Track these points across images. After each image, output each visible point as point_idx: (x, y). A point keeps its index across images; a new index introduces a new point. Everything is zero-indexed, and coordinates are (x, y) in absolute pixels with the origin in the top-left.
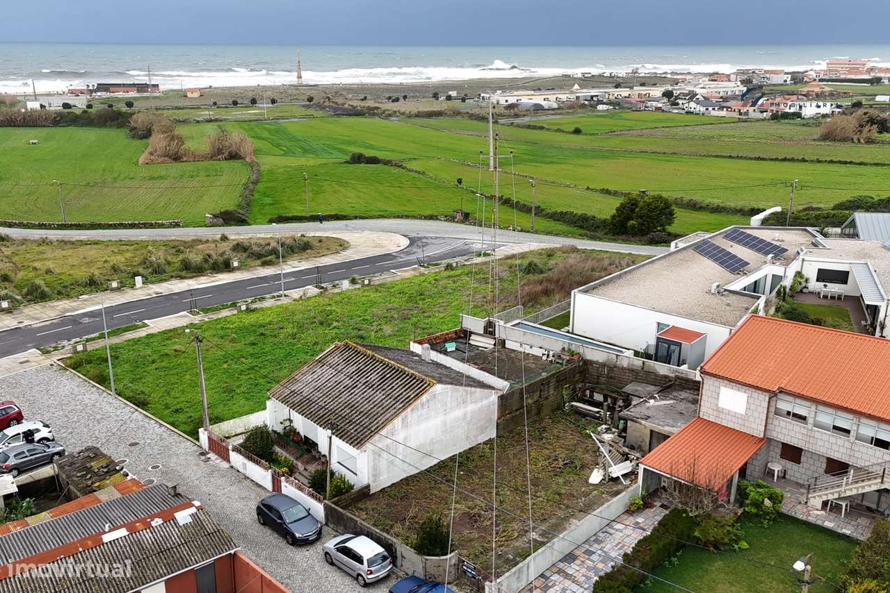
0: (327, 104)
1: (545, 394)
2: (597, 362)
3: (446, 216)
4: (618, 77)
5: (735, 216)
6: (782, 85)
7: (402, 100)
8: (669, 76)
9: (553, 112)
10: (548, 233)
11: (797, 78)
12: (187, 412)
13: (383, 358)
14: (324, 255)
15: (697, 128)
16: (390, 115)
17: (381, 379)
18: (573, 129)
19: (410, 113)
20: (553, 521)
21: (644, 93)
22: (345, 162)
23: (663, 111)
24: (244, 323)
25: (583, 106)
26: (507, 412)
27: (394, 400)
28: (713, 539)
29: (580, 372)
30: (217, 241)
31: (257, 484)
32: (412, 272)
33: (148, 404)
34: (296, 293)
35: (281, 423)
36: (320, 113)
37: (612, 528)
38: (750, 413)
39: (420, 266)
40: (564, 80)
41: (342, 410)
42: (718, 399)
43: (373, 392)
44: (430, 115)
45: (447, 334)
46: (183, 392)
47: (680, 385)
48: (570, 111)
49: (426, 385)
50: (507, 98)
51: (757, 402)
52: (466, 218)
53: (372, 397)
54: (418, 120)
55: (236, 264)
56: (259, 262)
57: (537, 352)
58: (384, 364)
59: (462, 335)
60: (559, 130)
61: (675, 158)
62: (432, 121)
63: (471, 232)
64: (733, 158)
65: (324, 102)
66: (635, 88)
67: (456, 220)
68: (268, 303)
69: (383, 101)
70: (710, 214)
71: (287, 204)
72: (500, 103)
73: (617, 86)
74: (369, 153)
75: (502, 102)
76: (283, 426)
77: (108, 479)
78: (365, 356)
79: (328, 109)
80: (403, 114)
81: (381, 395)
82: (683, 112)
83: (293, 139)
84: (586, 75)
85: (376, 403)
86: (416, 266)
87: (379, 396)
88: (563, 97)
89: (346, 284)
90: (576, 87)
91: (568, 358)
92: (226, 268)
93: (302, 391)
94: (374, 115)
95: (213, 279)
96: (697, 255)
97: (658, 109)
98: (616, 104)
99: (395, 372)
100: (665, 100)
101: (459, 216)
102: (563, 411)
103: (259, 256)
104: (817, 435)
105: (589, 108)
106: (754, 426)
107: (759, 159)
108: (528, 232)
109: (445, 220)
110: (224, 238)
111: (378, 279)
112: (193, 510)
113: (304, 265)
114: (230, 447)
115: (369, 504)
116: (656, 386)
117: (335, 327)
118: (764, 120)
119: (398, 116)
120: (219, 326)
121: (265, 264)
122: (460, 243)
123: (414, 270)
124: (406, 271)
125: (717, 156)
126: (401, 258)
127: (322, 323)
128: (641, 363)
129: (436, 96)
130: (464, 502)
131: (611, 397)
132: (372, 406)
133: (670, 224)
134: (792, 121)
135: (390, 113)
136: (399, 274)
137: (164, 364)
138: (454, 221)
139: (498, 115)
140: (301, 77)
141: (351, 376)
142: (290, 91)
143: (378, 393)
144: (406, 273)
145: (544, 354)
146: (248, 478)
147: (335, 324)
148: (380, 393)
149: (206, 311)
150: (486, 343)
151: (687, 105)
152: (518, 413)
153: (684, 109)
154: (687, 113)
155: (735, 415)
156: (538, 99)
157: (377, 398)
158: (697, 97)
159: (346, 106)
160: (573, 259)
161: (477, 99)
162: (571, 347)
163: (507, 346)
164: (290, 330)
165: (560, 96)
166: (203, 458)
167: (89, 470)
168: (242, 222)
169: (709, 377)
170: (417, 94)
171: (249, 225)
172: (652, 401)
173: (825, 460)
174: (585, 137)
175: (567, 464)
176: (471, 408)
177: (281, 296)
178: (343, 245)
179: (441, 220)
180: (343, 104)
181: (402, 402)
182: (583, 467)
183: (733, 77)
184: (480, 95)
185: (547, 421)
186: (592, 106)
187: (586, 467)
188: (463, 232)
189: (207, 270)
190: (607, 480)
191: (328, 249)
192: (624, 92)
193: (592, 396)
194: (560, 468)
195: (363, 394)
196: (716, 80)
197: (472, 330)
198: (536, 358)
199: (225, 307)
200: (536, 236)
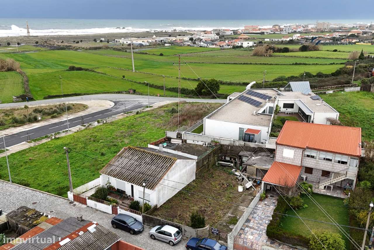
0: (45, 44)
1: (210, 159)
2: (226, 145)
3: (126, 92)
4: (168, 32)
5: (238, 86)
6: (230, 35)
7: (80, 42)
8: (188, 32)
9: (147, 47)
10: (172, 97)
11: (235, 32)
12: (51, 186)
13: (149, 152)
14: (78, 112)
15: (207, 53)
16: (77, 49)
17: (152, 160)
18: (160, 54)
19: (87, 48)
20: (233, 208)
21: (181, 39)
22: (67, 70)
23: (191, 46)
24: (57, 144)
25: (159, 44)
26: (199, 168)
27: (161, 168)
28: (296, 205)
29: (220, 150)
30: (23, 109)
31: (103, 212)
32: (122, 116)
33: (29, 185)
34: (75, 129)
35: (106, 185)
36: (43, 49)
37: (257, 207)
38: (295, 157)
39: (125, 113)
40: (147, 34)
41: (138, 175)
42: (283, 153)
43: (150, 166)
44: (96, 49)
45: (161, 140)
46: (43, 177)
47: (260, 150)
48: (154, 46)
49: (173, 161)
50: (127, 41)
51: (298, 153)
52: (134, 92)
53: (150, 168)
54: (90, 51)
55: (40, 118)
56: (50, 117)
57: (201, 143)
58: (150, 154)
59: (167, 140)
60: (154, 54)
61: (203, 64)
62: (98, 51)
63: (140, 98)
64: (226, 64)
65: (44, 44)
66: (177, 37)
67: (131, 93)
68: (63, 135)
69: (72, 43)
70: (227, 86)
71: (48, 90)
72: (124, 43)
73: (170, 36)
74: (77, 66)
75: (125, 43)
76: (107, 186)
77: (39, 219)
78: (140, 152)
79: (47, 47)
80: (83, 48)
81: (154, 167)
82: (199, 46)
83: (35, 60)
84: (156, 32)
85: (153, 170)
86: (122, 113)
87: (153, 167)
88: (150, 41)
89: (96, 124)
90: (154, 36)
91: (214, 144)
92: (35, 120)
93: (116, 169)
94: (69, 49)
95: (31, 126)
96: (240, 101)
97: (189, 45)
98: (171, 43)
99: (157, 157)
100: (190, 42)
101: (131, 91)
102: (215, 166)
103: (49, 114)
104: (320, 163)
105: (162, 45)
106: (297, 162)
107: (235, 64)
108: (163, 96)
109: (125, 93)
110: (26, 107)
111: (109, 120)
112: (94, 226)
113: (71, 117)
114: (87, 198)
115: (159, 213)
116: (250, 151)
117: (101, 142)
118: (230, 49)
119: (81, 50)
120: (46, 147)
121: (53, 117)
122: (137, 103)
123: (122, 115)
124: (119, 116)
125: (219, 63)
126: (114, 110)
127: (94, 141)
128: (244, 143)
129: (95, 40)
130: (196, 206)
131: (233, 158)
132: (152, 172)
133: (218, 90)
134: (240, 49)
135: (77, 48)
136: (117, 117)
137: (27, 166)
138: (130, 94)
139: (125, 49)
140: (29, 33)
141: (137, 160)
142: (25, 39)
143: (152, 166)
144: (119, 117)
145: (203, 144)
146: (98, 210)
147: (101, 141)
148: (153, 166)
149: (35, 141)
150: (179, 142)
151: (199, 43)
152: (202, 168)
153: (199, 45)
154: (201, 46)
155: (290, 159)
156: (140, 42)
157: (153, 168)
158: (203, 40)
159: (55, 45)
160: (187, 106)
161: (114, 42)
162: (215, 140)
163: (187, 142)
164: (80, 145)
165: (149, 40)
166: (72, 204)
167: (27, 217)
168: (31, 99)
169: (279, 145)
170: (86, 40)
171: (35, 100)
172: (253, 157)
173: (321, 171)
174: (165, 57)
175: (228, 186)
176: (188, 168)
177: (68, 131)
178: (85, 107)
179: (124, 93)
180: (54, 45)
181: (165, 169)
182: (234, 186)
183: (212, 32)
184: (114, 40)
185: (212, 170)
186: (162, 44)
187: (235, 186)
188: (134, 98)
189: (26, 122)
190: (245, 190)
191: (79, 109)
192: (174, 39)
193: (225, 159)
194: (226, 187)
195: (146, 167)
196: (206, 34)
197: (171, 137)
198: (200, 146)
199: (43, 138)
200: (167, 98)
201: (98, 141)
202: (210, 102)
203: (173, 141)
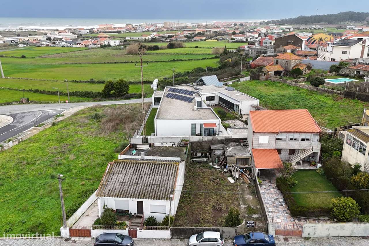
4: (14, 32)
6: (87, 34)
8: (37, 31)
11: (91, 31)
18: (21, 56)
20: (240, 199)
21: (35, 38)
23: (51, 46)
25: (11, 45)
27: (167, 176)
28: (292, 183)
32: (35, 131)
38: (270, 142)
39: (35, 126)
42: (259, 140)
45: (127, 148)
47: (227, 142)
52: (28, 101)
57: (170, 144)
59: (132, 147)
60: (13, 57)
64: (106, 63)
67: (24, 103)
81: (158, 176)
82: (61, 46)
86: (33, 127)
89: (11, 144)
91: (185, 143)
97: (48, 45)
98: (27, 43)
100: (49, 41)
101: (24, 101)
102: (191, 163)
104: (290, 143)
106: (272, 145)
107: (115, 63)
117: (39, 164)
118: (98, 48)
122: (41, 113)
123: (34, 129)
124: (31, 131)
125: (99, 63)
126: (19, 125)
128: (212, 138)
132: (159, 182)
133: (128, 90)
134: (109, 48)
136: (29, 133)
141: (134, 173)
144: (33, 132)
145: (173, 145)
150: (146, 147)
151: (61, 43)
154: (63, 46)
155: (265, 144)
158: (63, 40)
160: (108, 110)
162: (184, 138)
163: (155, 146)
169: (255, 134)
172: (228, 149)
173: (288, 151)
175: (219, 179)
181: (172, 176)
183: (67, 31)
186: (15, 45)
187: (225, 179)
188: (34, 108)
192: (25, 38)
194: (219, 182)
195: (149, 179)
196: (61, 33)
197: (136, 143)
198: (170, 147)
200: (74, 104)
201: (34, 164)
202: (128, 103)
203: (139, 147)
